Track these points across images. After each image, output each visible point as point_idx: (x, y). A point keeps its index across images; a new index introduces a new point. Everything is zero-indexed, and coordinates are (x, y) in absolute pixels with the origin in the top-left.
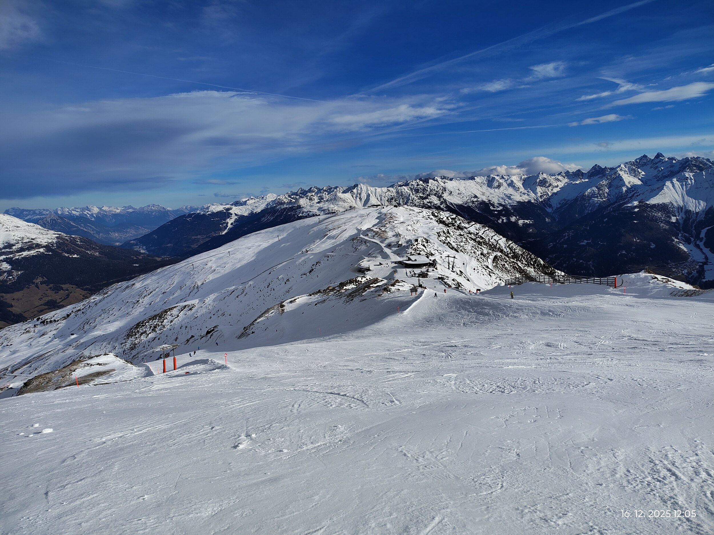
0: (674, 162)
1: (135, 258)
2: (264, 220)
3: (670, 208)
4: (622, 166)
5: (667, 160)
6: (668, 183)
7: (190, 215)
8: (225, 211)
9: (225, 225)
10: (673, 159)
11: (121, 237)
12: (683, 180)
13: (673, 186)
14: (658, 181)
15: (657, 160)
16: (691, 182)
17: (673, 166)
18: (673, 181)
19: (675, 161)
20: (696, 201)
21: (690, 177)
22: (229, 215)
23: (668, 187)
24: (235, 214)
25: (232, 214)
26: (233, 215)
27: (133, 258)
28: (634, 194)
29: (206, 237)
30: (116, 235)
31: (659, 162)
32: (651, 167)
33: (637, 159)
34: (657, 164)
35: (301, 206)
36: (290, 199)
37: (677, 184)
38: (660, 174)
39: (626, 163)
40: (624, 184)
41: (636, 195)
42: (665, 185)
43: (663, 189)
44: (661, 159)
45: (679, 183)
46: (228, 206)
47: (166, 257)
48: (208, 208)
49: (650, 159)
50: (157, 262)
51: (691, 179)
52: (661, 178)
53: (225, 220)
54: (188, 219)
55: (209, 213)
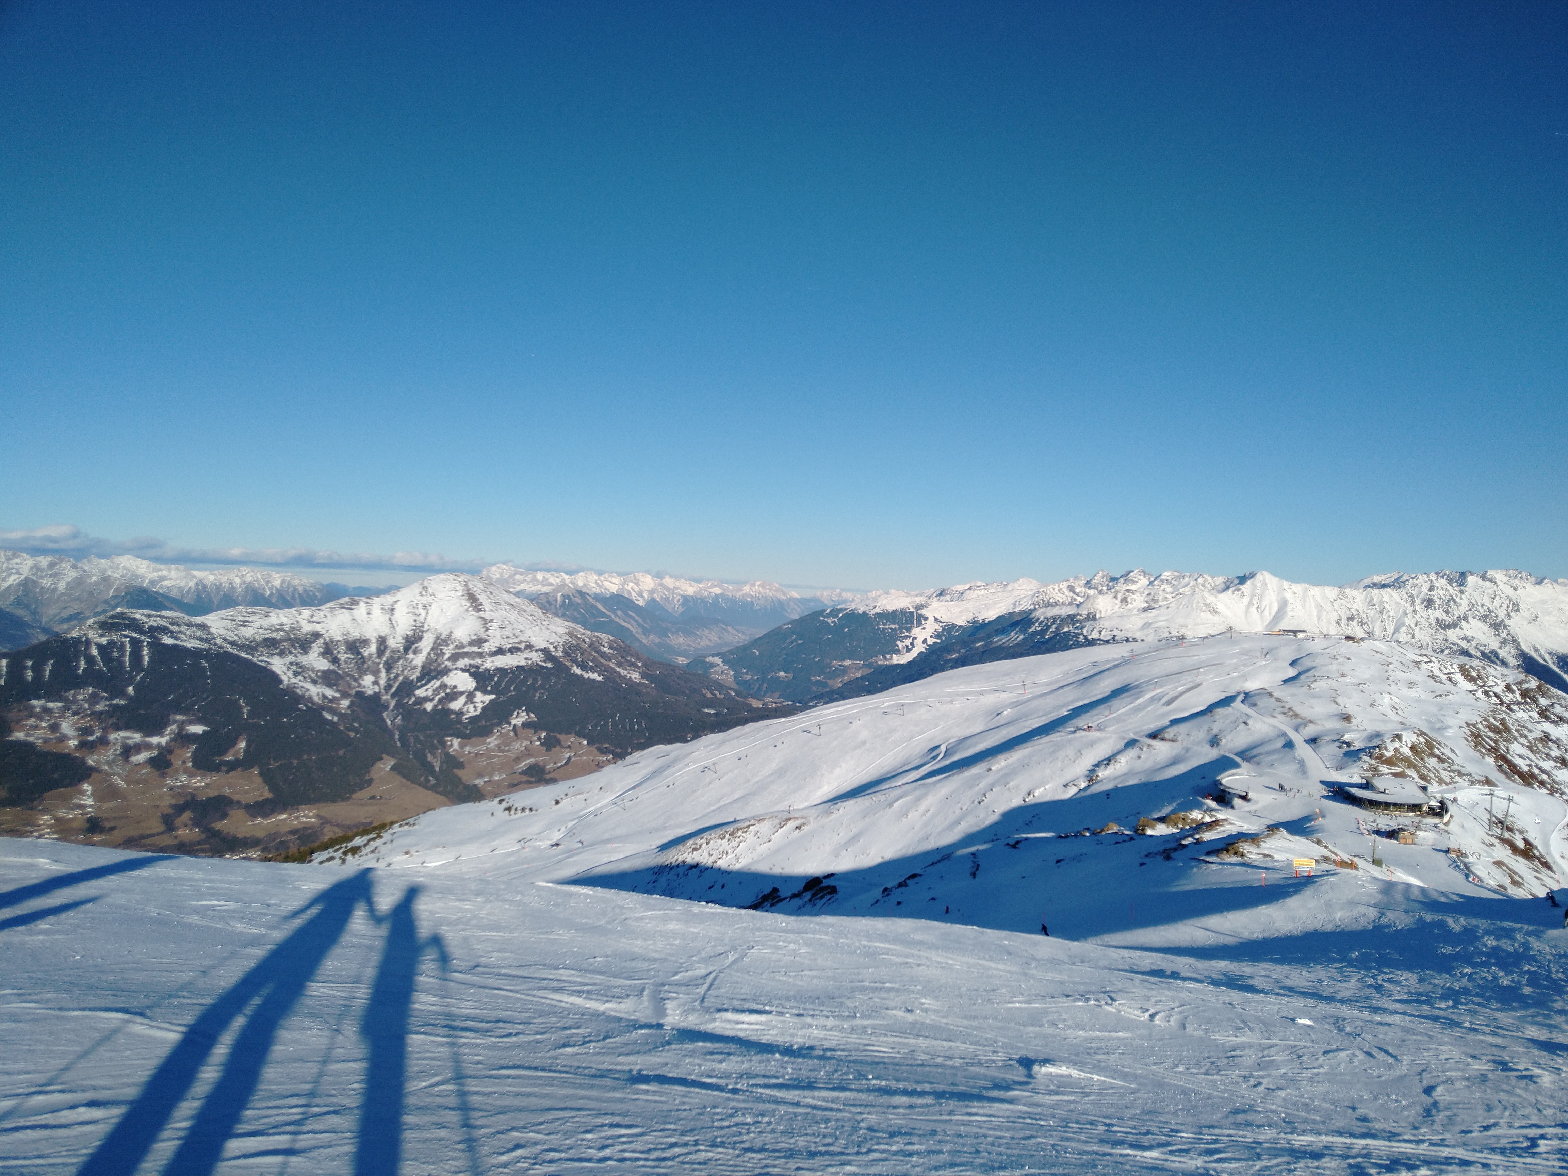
1: (709, 695)
2: (1001, 640)
7: (834, 613)
8: (912, 610)
9: (908, 642)
11: (690, 646)
22: (921, 620)
24: (936, 619)
25: (926, 619)
26: (931, 619)
27: (704, 696)
29: (864, 666)
30: (678, 640)
35: (1098, 616)
36: (1071, 594)
46: (919, 600)
47: (771, 701)
48: (875, 599)
50: (751, 709)
53: (909, 630)
54: (829, 621)
55: (878, 610)
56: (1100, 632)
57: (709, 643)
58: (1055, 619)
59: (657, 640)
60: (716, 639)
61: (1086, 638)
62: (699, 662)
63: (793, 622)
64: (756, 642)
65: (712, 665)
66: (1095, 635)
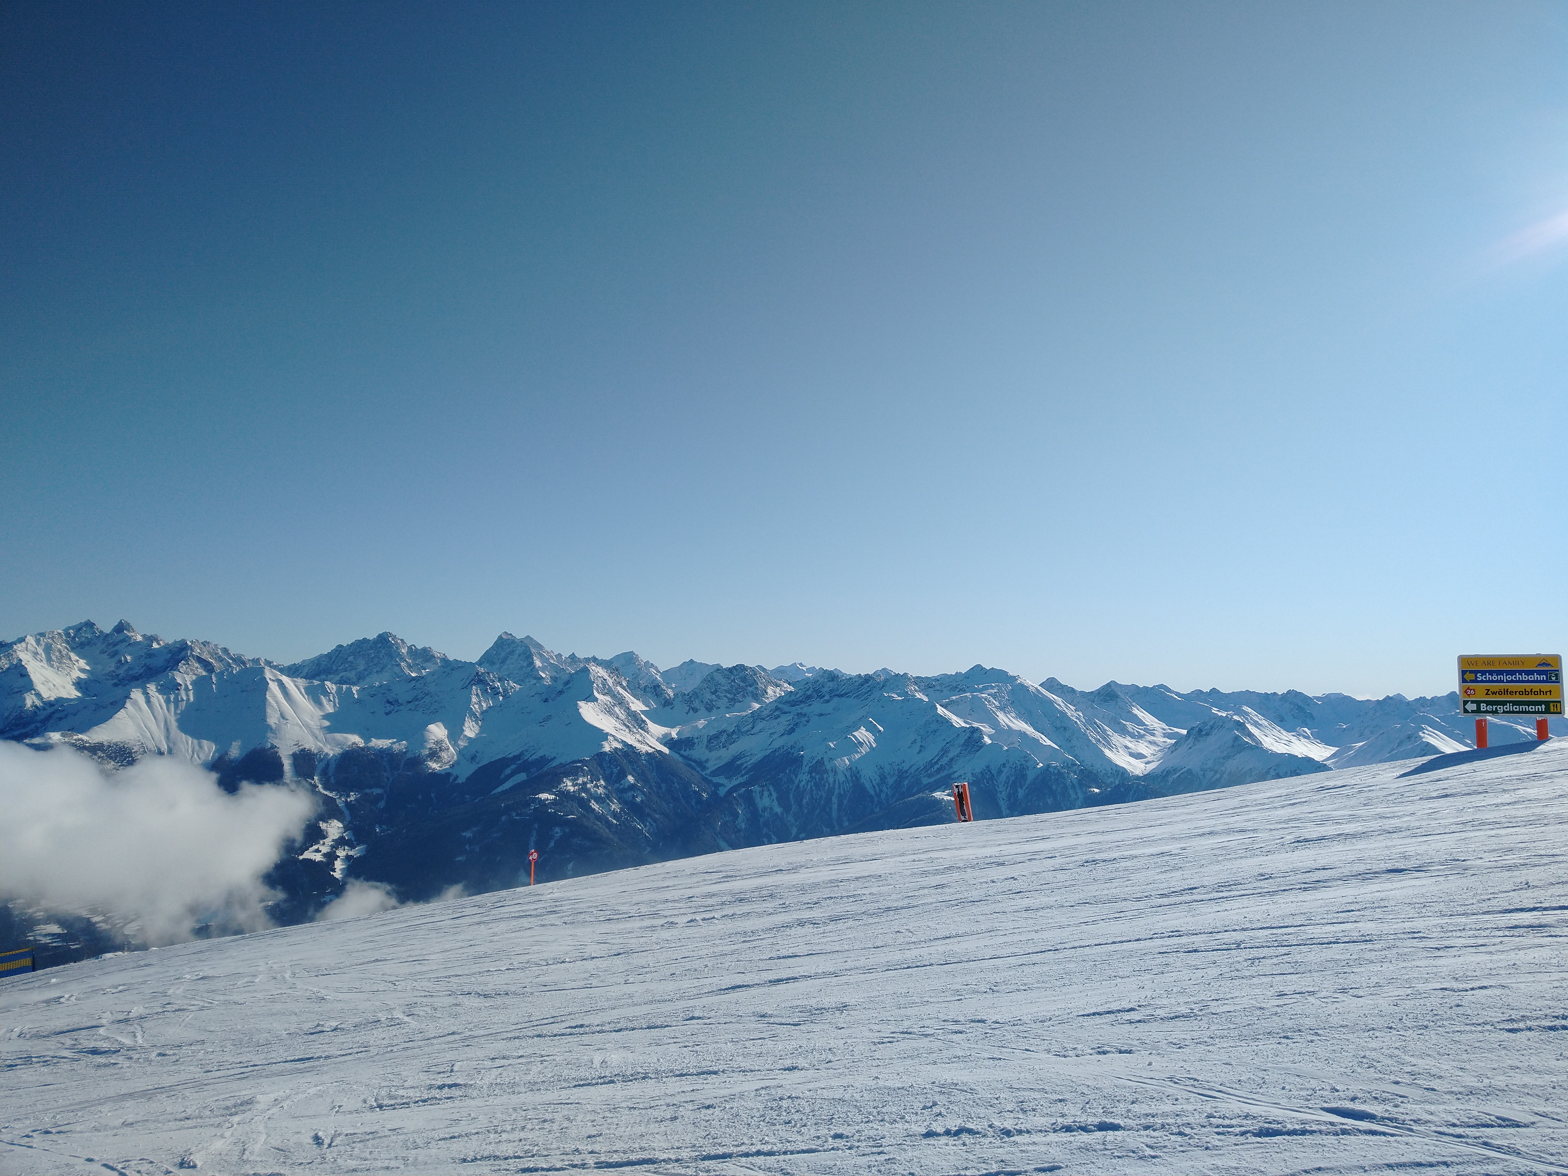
0: (155, 646)
3: (136, 752)
4: (30, 640)
5: (139, 638)
6: (137, 695)
10: (152, 639)
12: (170, 688)
13: (148, 701)
14: (116, 685)
15: (118, 637)
16: (188, 695)
17: (151, 654)
18: (149, 692)
19: (159, 644)
20: (195, 741)
21: (186, 686)
23: (135, 703)
28: (53, 713)
31: (123, 641)
32: (103, 652)
33: (70, 628)
34: (116, 645)
37: (158, 699)
38: (121, 671)
39: (42, 635)
40: (29, 686)
41: (57, 715)
42: (128, 697)
43: (123, 706)
44: (127, 636)
45: (160, 697)
49: (101, 632)
51: (187, 689)
52: (123, 679)
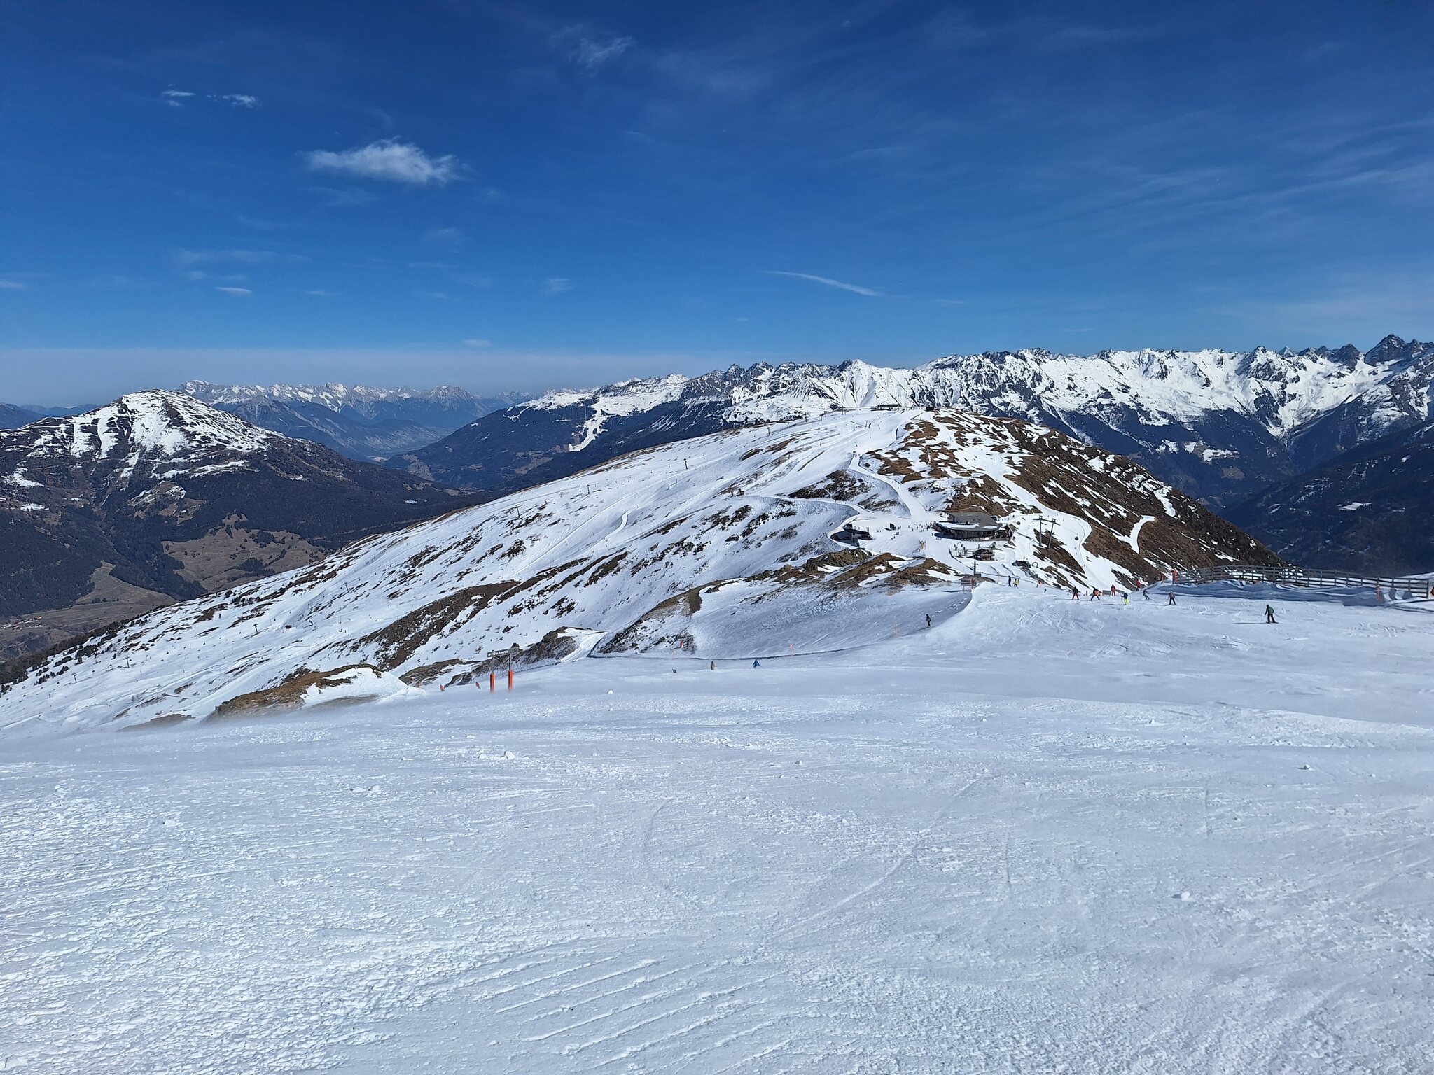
1: (410, 488)
2: (658, 427)
7: (516, 411)
8: (582, 405)
9: (581, 432)
11: (387, 446)
25: (596, 412)
26: (599, 413)
27: (405, 489)
30: (376, 442)
35: (733, 402)
47: (467, 491)
48: (550, 398)
50: (451, 499)
54: (512, 418)
55: (553, 407)
56: (735, 416)
57: (403, 443)
58: (700, 406)
59: (355, 442)
60: (410, 438)
61: (724, 420)
62: (397, 459)
63: (479, 420)
64: (447, 440)
65: (409, 463)
66: (731, 419)
